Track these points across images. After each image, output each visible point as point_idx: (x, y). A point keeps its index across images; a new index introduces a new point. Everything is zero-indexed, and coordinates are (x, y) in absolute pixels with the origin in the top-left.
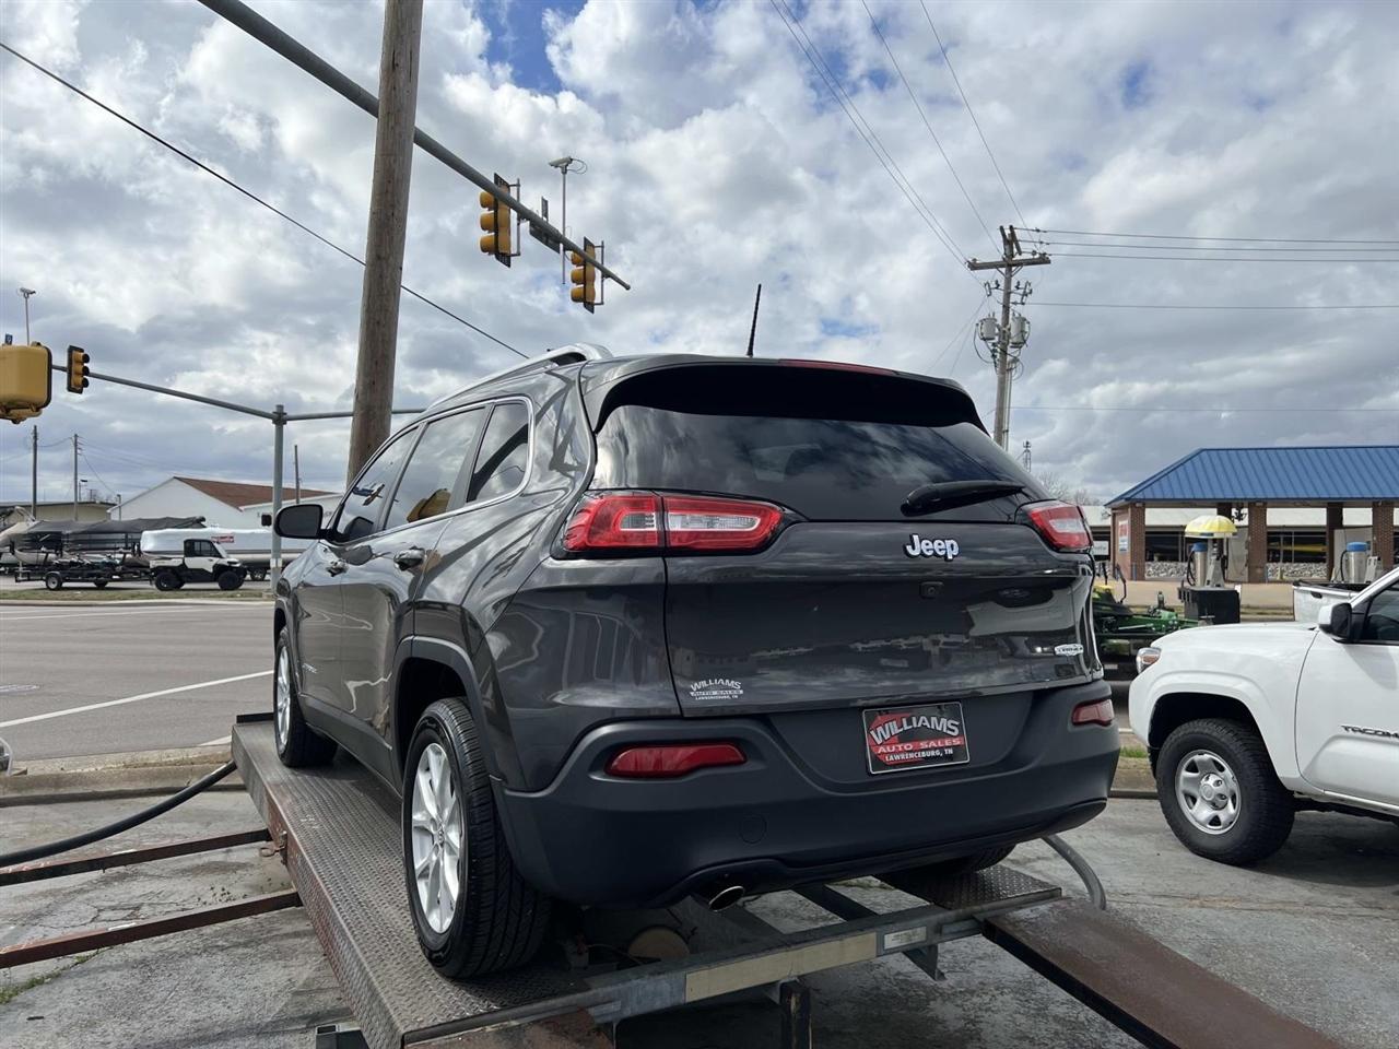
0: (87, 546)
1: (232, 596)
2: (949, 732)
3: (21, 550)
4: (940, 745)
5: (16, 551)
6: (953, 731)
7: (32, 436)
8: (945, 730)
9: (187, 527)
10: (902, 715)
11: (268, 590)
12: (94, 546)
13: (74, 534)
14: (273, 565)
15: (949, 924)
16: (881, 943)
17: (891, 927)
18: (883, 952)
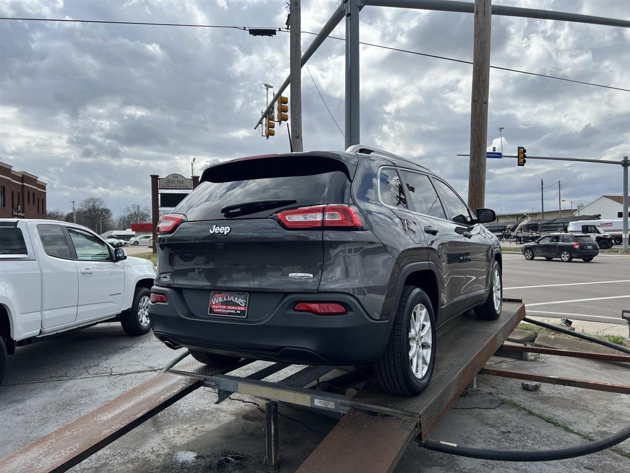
0: (547, 229)
1: (603, 252)
2: (241, 304)
3: (524, 232)
4: (236, 309)
5: (522, 232)
7: (541, 183)
9: (592, 220)
10: (224, 295)
11: (622, 249)
12: (550, 229)
13: (542, 224)
14: (624, 237)
15: (345, 405)
16: (312, 401)
17: (317, 396)
18: (313, 406)
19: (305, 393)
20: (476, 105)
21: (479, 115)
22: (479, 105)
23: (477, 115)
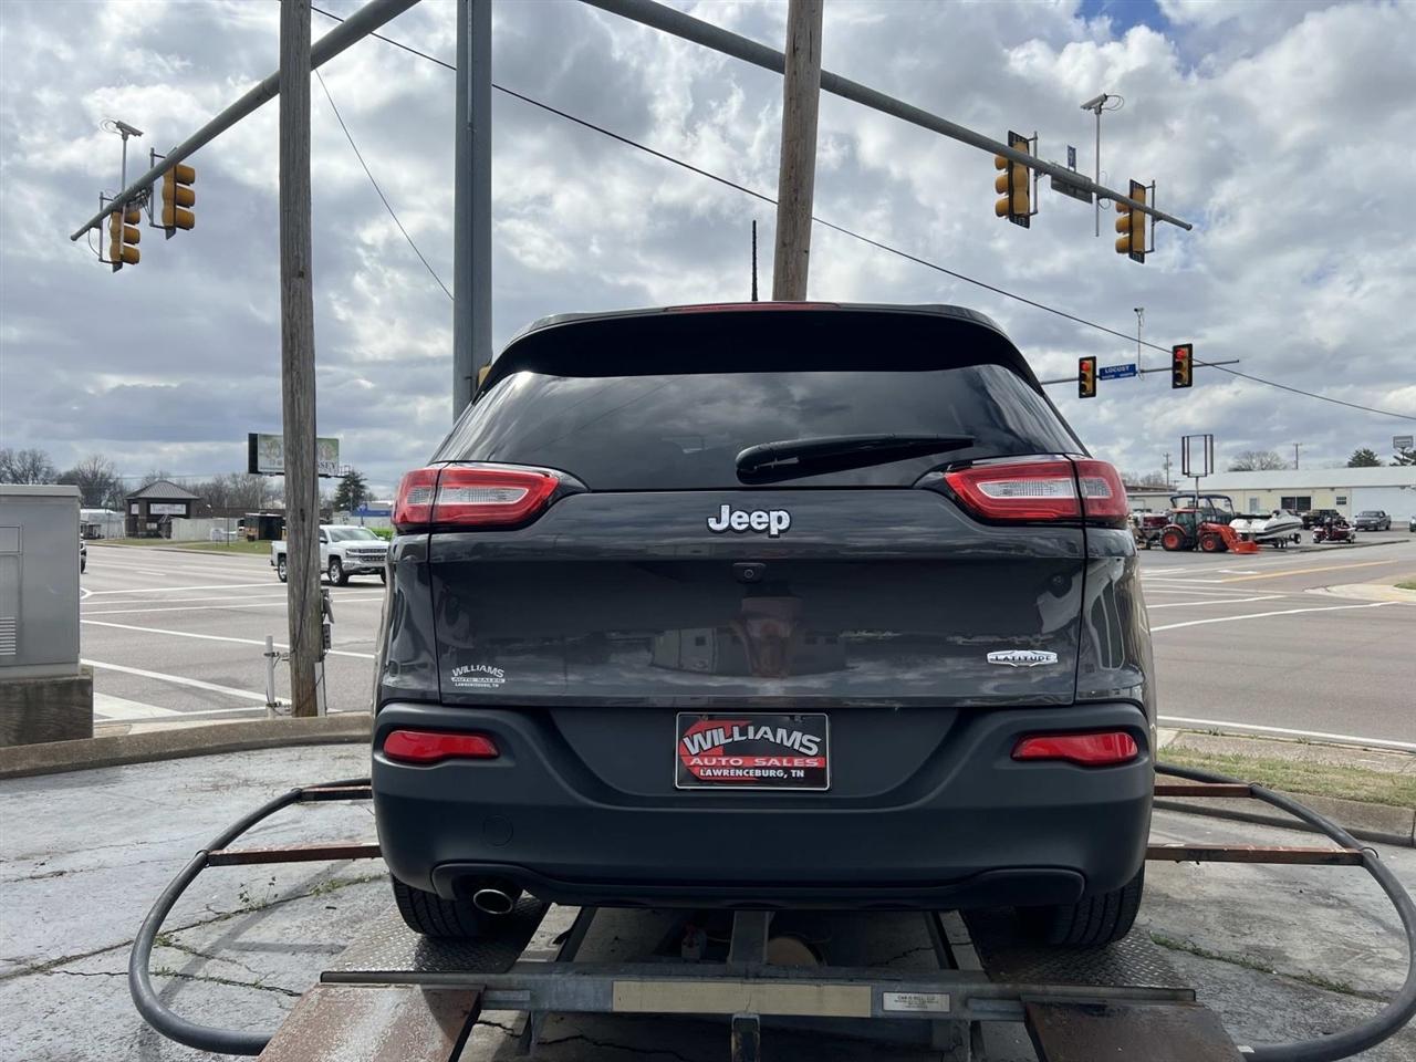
2: (802, 750)
4: (785, 764)
6: (810, 749)
8: (796, 747)
10: (734, 723)
15: (984, 998)
16: (878, 1000)
17: (895, 984)
18: (880, 1014)
19: (851, 980)
20: (786, 254)
21: (793, 277)
22: (795, 255)
23: (790, 277)
